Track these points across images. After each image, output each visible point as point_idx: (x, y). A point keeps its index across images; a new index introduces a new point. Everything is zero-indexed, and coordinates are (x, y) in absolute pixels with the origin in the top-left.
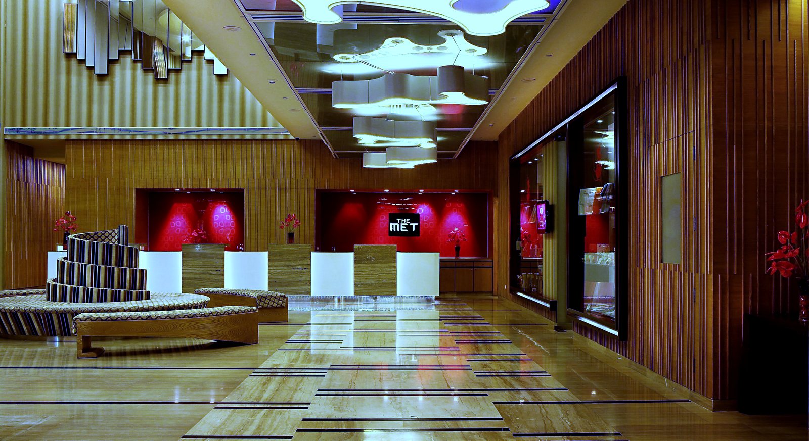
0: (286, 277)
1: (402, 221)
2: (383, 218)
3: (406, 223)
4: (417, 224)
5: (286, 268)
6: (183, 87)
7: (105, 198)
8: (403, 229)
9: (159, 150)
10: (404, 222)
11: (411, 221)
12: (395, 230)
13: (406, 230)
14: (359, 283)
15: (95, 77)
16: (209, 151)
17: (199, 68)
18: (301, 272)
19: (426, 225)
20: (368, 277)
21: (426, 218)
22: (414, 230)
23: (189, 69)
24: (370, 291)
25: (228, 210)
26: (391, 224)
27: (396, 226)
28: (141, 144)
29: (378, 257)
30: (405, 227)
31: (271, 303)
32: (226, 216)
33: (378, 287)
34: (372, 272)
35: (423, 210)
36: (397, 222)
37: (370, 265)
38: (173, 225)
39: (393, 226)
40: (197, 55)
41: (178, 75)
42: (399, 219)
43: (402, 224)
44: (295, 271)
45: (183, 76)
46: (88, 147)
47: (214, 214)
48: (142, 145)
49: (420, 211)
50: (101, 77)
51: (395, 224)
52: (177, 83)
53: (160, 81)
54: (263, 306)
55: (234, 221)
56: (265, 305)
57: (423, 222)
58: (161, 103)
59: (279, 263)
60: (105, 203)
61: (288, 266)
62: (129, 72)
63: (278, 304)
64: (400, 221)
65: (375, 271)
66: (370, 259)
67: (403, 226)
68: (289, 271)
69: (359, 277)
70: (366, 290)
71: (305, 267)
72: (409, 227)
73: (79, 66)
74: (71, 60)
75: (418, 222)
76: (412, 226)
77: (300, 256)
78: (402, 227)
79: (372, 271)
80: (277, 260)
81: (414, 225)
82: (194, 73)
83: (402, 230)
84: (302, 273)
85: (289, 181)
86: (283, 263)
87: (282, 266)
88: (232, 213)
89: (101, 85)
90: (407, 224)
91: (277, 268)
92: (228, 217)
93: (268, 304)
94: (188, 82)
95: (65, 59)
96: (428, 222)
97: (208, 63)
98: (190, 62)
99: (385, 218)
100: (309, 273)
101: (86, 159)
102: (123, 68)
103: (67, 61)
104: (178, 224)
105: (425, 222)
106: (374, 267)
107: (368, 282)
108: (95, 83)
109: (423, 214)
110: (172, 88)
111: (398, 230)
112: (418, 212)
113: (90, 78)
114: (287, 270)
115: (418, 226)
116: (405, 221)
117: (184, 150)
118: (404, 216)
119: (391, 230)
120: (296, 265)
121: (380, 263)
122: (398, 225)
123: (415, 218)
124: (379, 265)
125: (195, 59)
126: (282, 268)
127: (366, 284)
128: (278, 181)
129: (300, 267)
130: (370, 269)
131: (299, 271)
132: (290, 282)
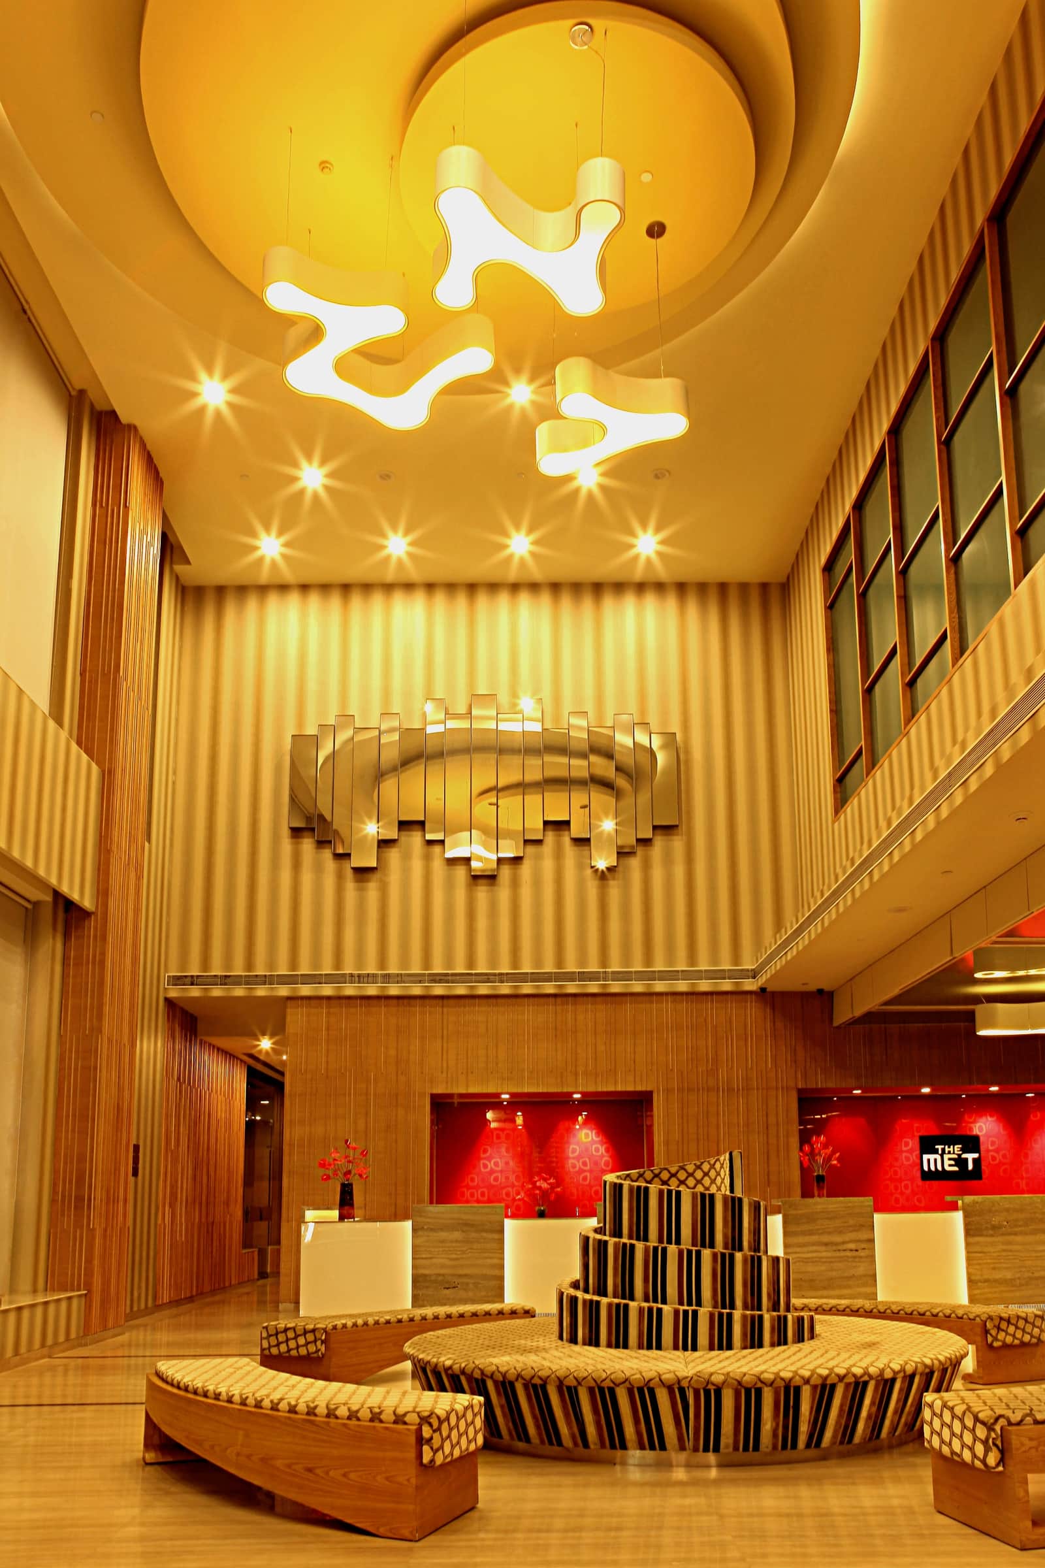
0: (823, 1268)
1: (947, 1150)
2: (907, 1144)
3: (954, 1153)
4: (976, 1155)
5: (823, 1248)
6: (526, 892)
7: (367, 1114)
8: (950, 1165)
9: (479, 1015)
10: (949, 1153)
11: (964, 1150)
12: (933, 1168)
13: (956, 1169)
14: (977, 1278)
15: (349, 874)
16: (581, 1017)
17: (559, 855)
18: (855, 1257)
19: (994, 1158)
20: (997, 1265)
21: (993, 1143)
22: (970, 1167)
23: (538, 858)
24: (1005, 1295)
25: (598, 1134)
26: (925, 1157)
27: (935, 1160)
28: (441, 1004)
29: (1017, 1220)
30: (953, 1162)
31: (1019, 1334)
32: (594, 1147)
33: (1021, 1285)
34: (1004, 1254)
35: (984, 1127)
36: (936, 1152)
37: (1000, 1239)
38: (485, 1166)
39: (931, 1161)
40: (554, 830)
41: (515, 869)
42: (939, 1147)
43: (946, 1157)
44: (842, 1254)
45: (526, 869)
46: (332, 1010)
47: (568, 1143)
48: (443, 1007)
49: (981, 1129)
50: (362, 873)
51: (932, 1157)
52: (515, 883)
53: (480, 881)
54: (1004, 1342)
55: (611, 1157)
56: (1009, 1340)
57: (988, 1151)
58: (482, 923)
59: (807, 1239)
60: (366, 1123)
61: (826, 1244)
62: (417, 865)
63: (1032, 1336)
64: (943, 1150)
65: (1011, 1251)
66: (999, 1227)
67: (950, 1159)
68: (829, 1254)
69: (979, 1264)
70: (995, 1292)
71: (863, 1246)
72: (960, 1162)
73: (317, 853)
74: (302, 843)
75: (977, 1150)
76: (966, 1160)
77: (851, 1222)
78: (947, 1162)
79: (1004, 1251)
80: (804, 1233)
81: (970, 1157)
82: (548, 865)
83: (947, 1168)
84: (857, 1260)
85: (745, 1072)
86: (815, 1238)
87: (813, 1244)
88: (604, 1140)
89: (361, 890)
90: (956, 1156)
91: (805, 1249)
92: (597, 1150)
93: (1014, 1336)
94: (537, 883)
95: (290, 840)
96: (997, 1151)
97: (576, 845)
98: (539, 842)
99: (910, 1144)
100: (872, 1258)
101: (328, 1034)
102: (406, 857)
103: (292, 844)
104: (496, 1164)
105: (991, 1151)
106: (1010, 1243)
107: (998, 1275)
108: (350, 885)
109: (987, 1136)
110: (503, 893)
111: (940, 1168)
112: (976, 1131)
113: (340, 876)
114: (825, 1253)
115: (979, 1158)
116: (951, 1149)
117: (529, 1015)
118: (950, 1141)
119: (926, 1168)
120: (844, 1243)
121: (1021, 1233)
122: (938, 1157)
123: (971, 1144)
124: (1019, 1238)
125: (550, 837)
126: (814, 1248)
127: (996, 1281)
128: (723, 1074)
129: (852, 1246)
130: (1001, 1247)
131: (848, 1254)
132: (832, 1279)
